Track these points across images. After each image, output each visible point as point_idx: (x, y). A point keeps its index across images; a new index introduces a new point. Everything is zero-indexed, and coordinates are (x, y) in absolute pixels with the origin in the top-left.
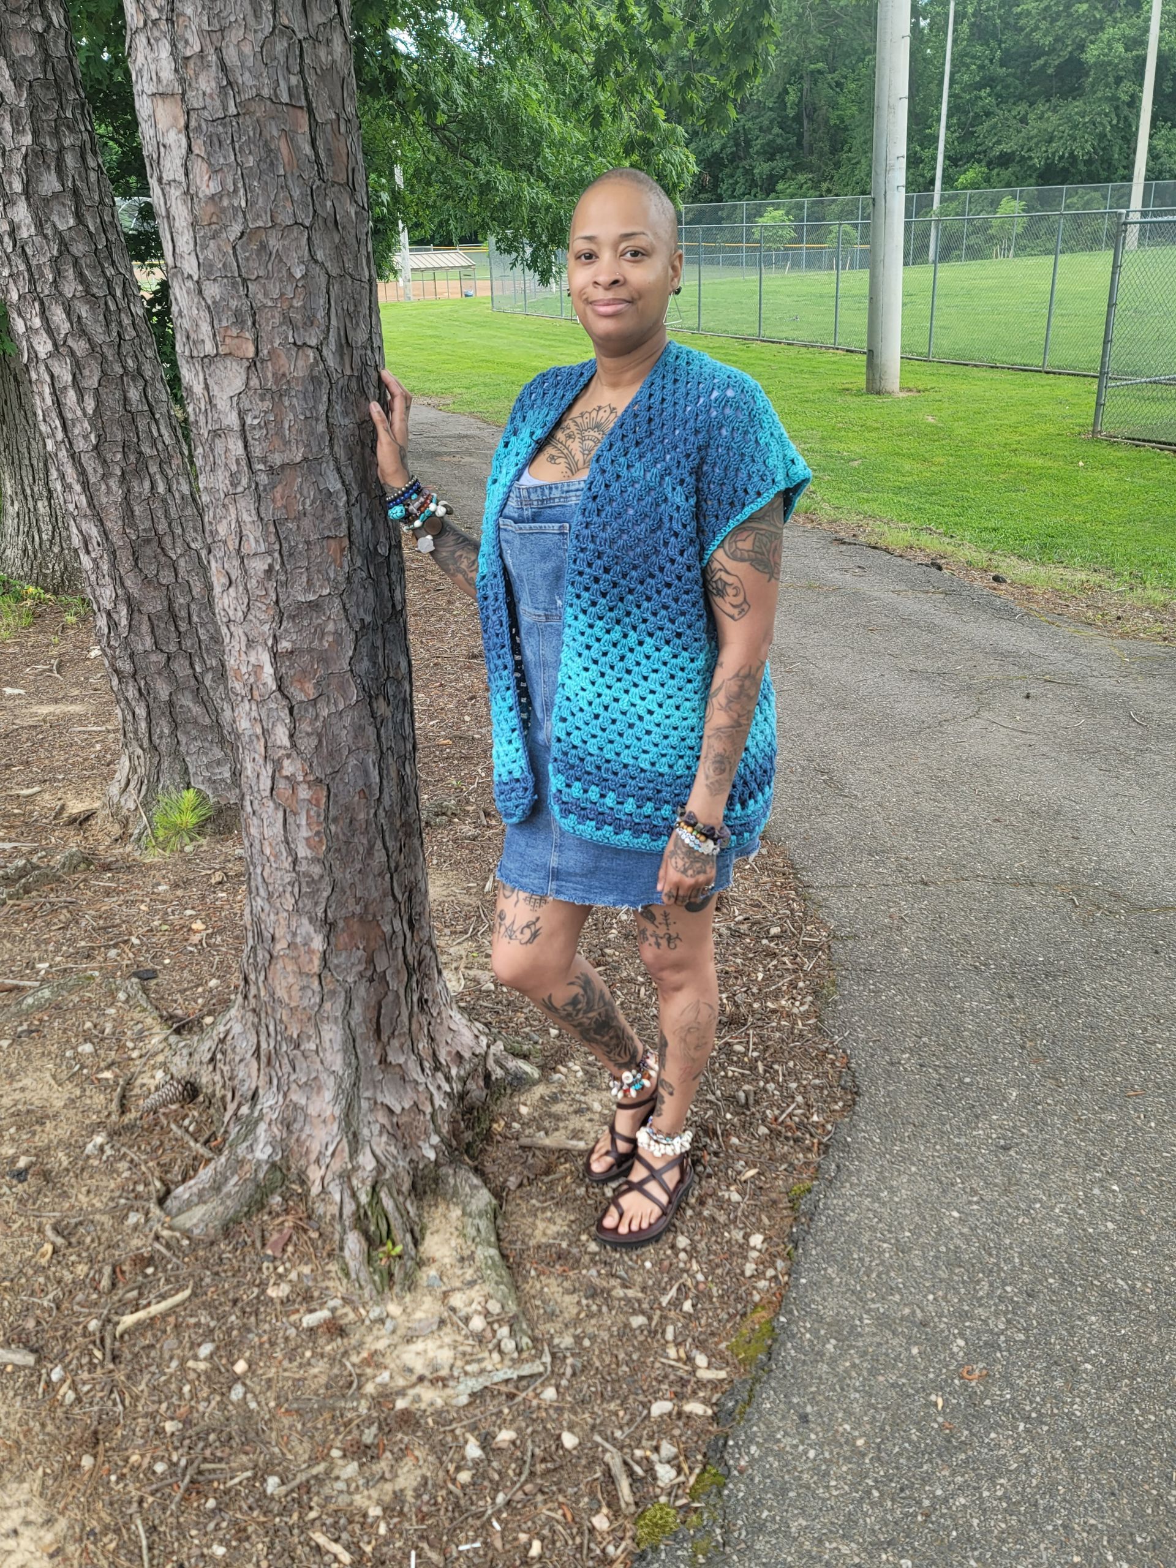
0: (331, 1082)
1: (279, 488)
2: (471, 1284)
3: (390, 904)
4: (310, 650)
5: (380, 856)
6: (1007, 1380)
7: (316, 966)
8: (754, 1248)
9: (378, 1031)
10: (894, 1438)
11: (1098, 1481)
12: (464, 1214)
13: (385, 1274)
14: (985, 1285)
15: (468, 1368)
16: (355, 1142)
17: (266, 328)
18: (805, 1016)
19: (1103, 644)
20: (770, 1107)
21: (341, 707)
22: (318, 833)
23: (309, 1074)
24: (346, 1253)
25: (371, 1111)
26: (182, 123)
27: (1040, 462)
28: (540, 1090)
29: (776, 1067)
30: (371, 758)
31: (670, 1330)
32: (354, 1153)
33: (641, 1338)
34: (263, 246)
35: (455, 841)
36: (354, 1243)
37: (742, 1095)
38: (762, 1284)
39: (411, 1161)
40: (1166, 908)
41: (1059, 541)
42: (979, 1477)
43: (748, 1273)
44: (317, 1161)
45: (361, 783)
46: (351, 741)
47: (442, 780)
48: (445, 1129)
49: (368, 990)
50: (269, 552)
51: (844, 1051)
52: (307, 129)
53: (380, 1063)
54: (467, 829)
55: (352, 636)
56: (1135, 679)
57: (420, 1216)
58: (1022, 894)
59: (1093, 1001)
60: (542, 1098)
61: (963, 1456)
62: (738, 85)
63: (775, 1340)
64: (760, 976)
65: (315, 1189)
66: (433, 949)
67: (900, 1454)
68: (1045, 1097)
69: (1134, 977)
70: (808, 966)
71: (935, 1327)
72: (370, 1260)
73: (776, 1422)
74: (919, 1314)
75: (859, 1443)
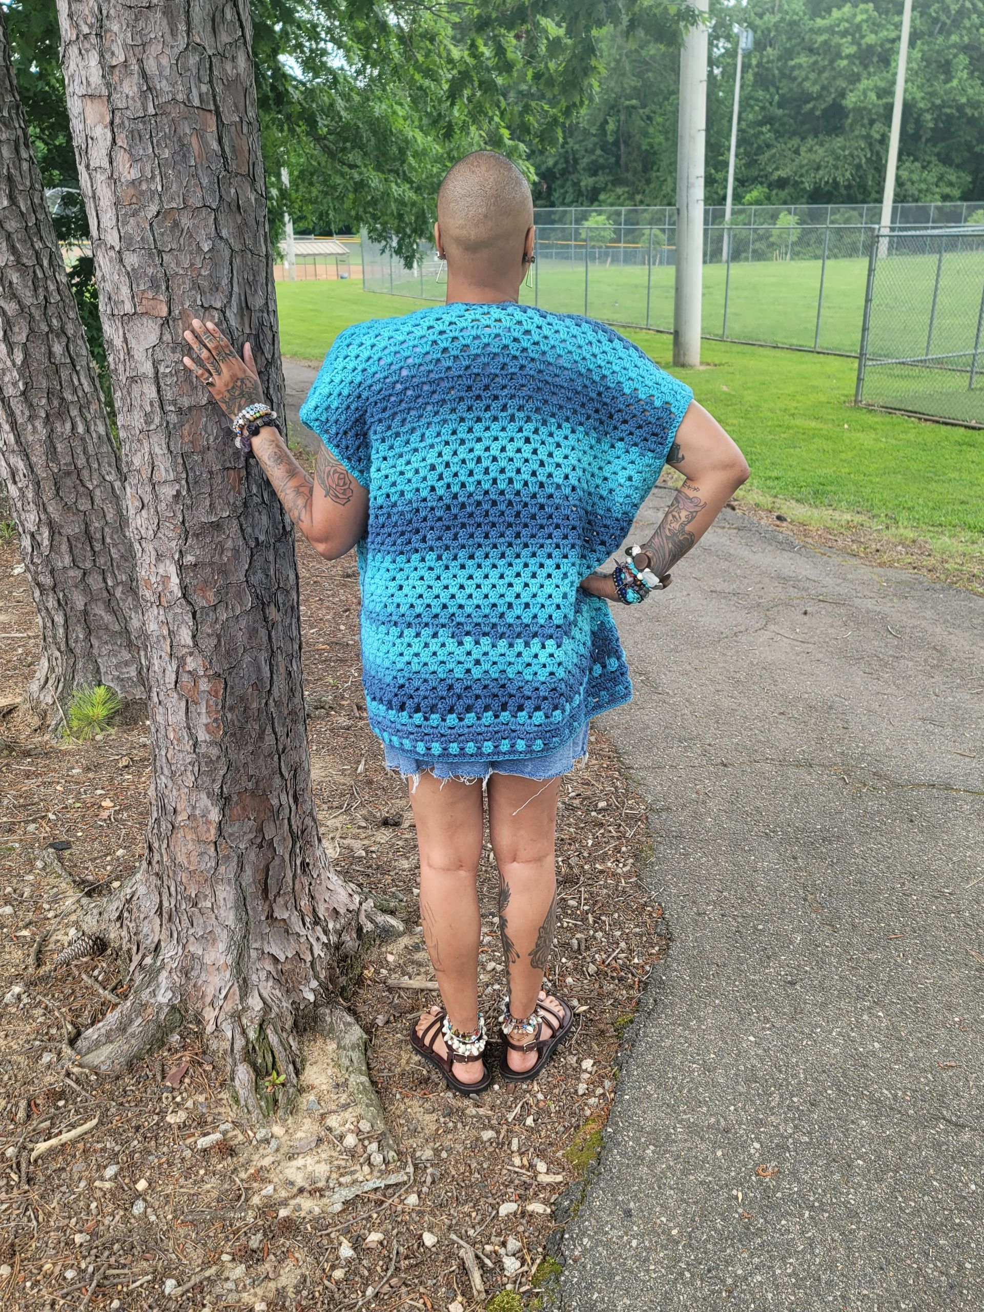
0: (224, 935)
1: (187, 427)
2: (346, 1107)
3: (277, 781)
4: (211, 564)
5: (270, 739)
6: (795, 1176)
7: (212, 834)
8: (586, 1071)
9: (266, 891)
10: (702, 1227)
11: (870, 1259)
12: (339, 1047)
13: (270, 1100)
14: (777, 1097)
15: (342, 1180)
16: (245, 987)
17: (178, 292)
18: (628, 875)
19: (865, 572)
20: (598, 952)
21: (238, 612)
22: (216, 720)
23: (205, 928)
24: (237, 1083)
25: (259, 959)
26: (108, 119)
27: (813, 424)
28: (405, 941)
29: (603, 918)
30: (263, 656)
31: (515, 1141)
32: (244, 996)
33: (491, 1149)
34: (176, 224)
35: (332, 730)
36: (243, 1073)
37: (575, 942)
38: (593, 1101)
39: (293, 1003)
40: (918, 785)
41: (829, 488)
42: (773, 1258)
43: (580, 1092)
44: (212, 1004)
45: (254, 677)
46: (246, 641)
47: (320, 679)
48: (323, 975)
49: (257, 855)
50: (177, 480)
51: (660, 905)
52: (215, 128)
53: (267, 918)
54: (342, 720)
55: (248, 552)
56: (891, 600)
57: (301, 1050)
58: (802, 773)
59: (861, 861)
60: (406, 947)
61: (759, 1241)
62: (567, 112)
63: (603, 1148)
64: (590, 842)
65: (210, 1028)
66: (314, 820)
67: (707, 1241)
68: (824, 941)
69: (894, 841)
70: (630, 834)
71: (736, 1133)
72: (257, 1088)
73: (605, 1218)
74: (723, 1123)
75: (674, 1233)
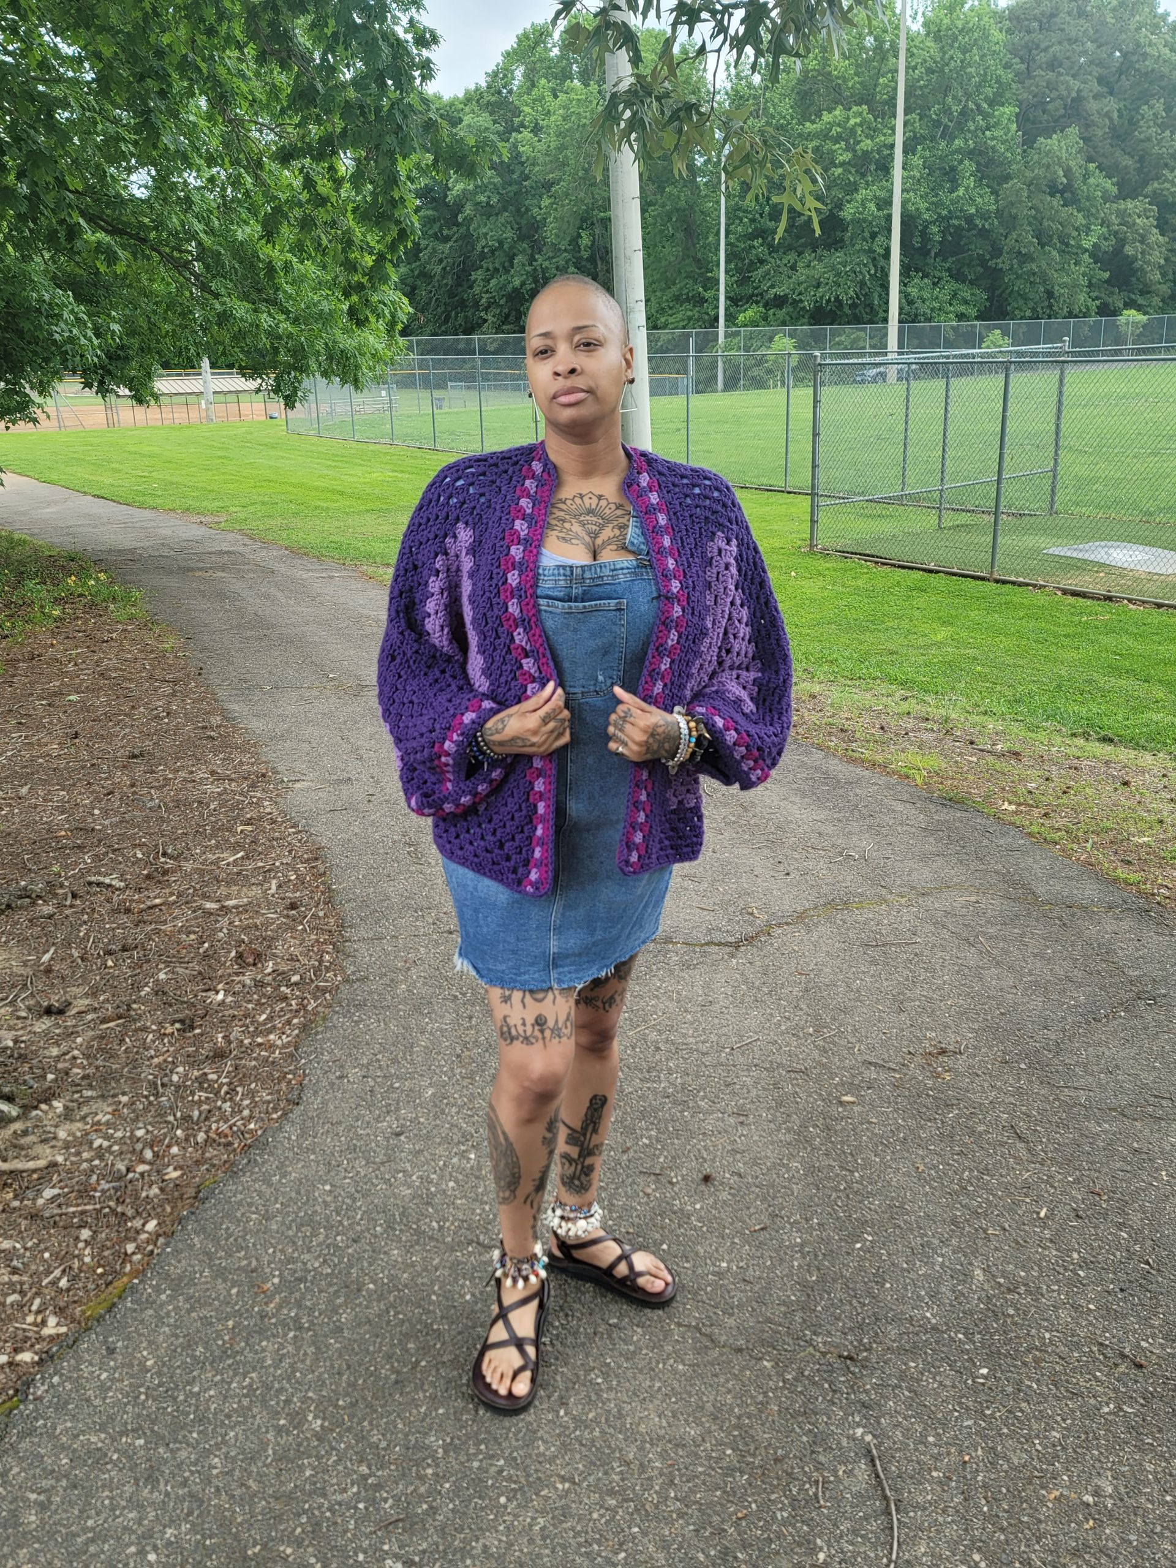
6: (299, 1305)
8: (146, 1232)
10: (181, 1355)
11: (332, 1366)
14: (321, 1237)
18: (284, 1047)
20: (217, 1122)
28: (18, 1126)
29: (240, 1089)
31: (37, 1302)
33: (9, 1311)
35: (30, 921)
37: (196, 1113)
38: (137, 1257)
42: (235, 1375)
43: (130, 1251)
47: (46, 868)
51: (304, 1071)
54: (47, 909)
60: (15, 1132)
61: (230, 1361)
63: (120, 1297)
64: (264, 1017)
67: (179, 1366)
68: (455, 1093)
70: (311, 1006)
73: (87, 1357)
74: (254, 1263)
75: (149, 1363)
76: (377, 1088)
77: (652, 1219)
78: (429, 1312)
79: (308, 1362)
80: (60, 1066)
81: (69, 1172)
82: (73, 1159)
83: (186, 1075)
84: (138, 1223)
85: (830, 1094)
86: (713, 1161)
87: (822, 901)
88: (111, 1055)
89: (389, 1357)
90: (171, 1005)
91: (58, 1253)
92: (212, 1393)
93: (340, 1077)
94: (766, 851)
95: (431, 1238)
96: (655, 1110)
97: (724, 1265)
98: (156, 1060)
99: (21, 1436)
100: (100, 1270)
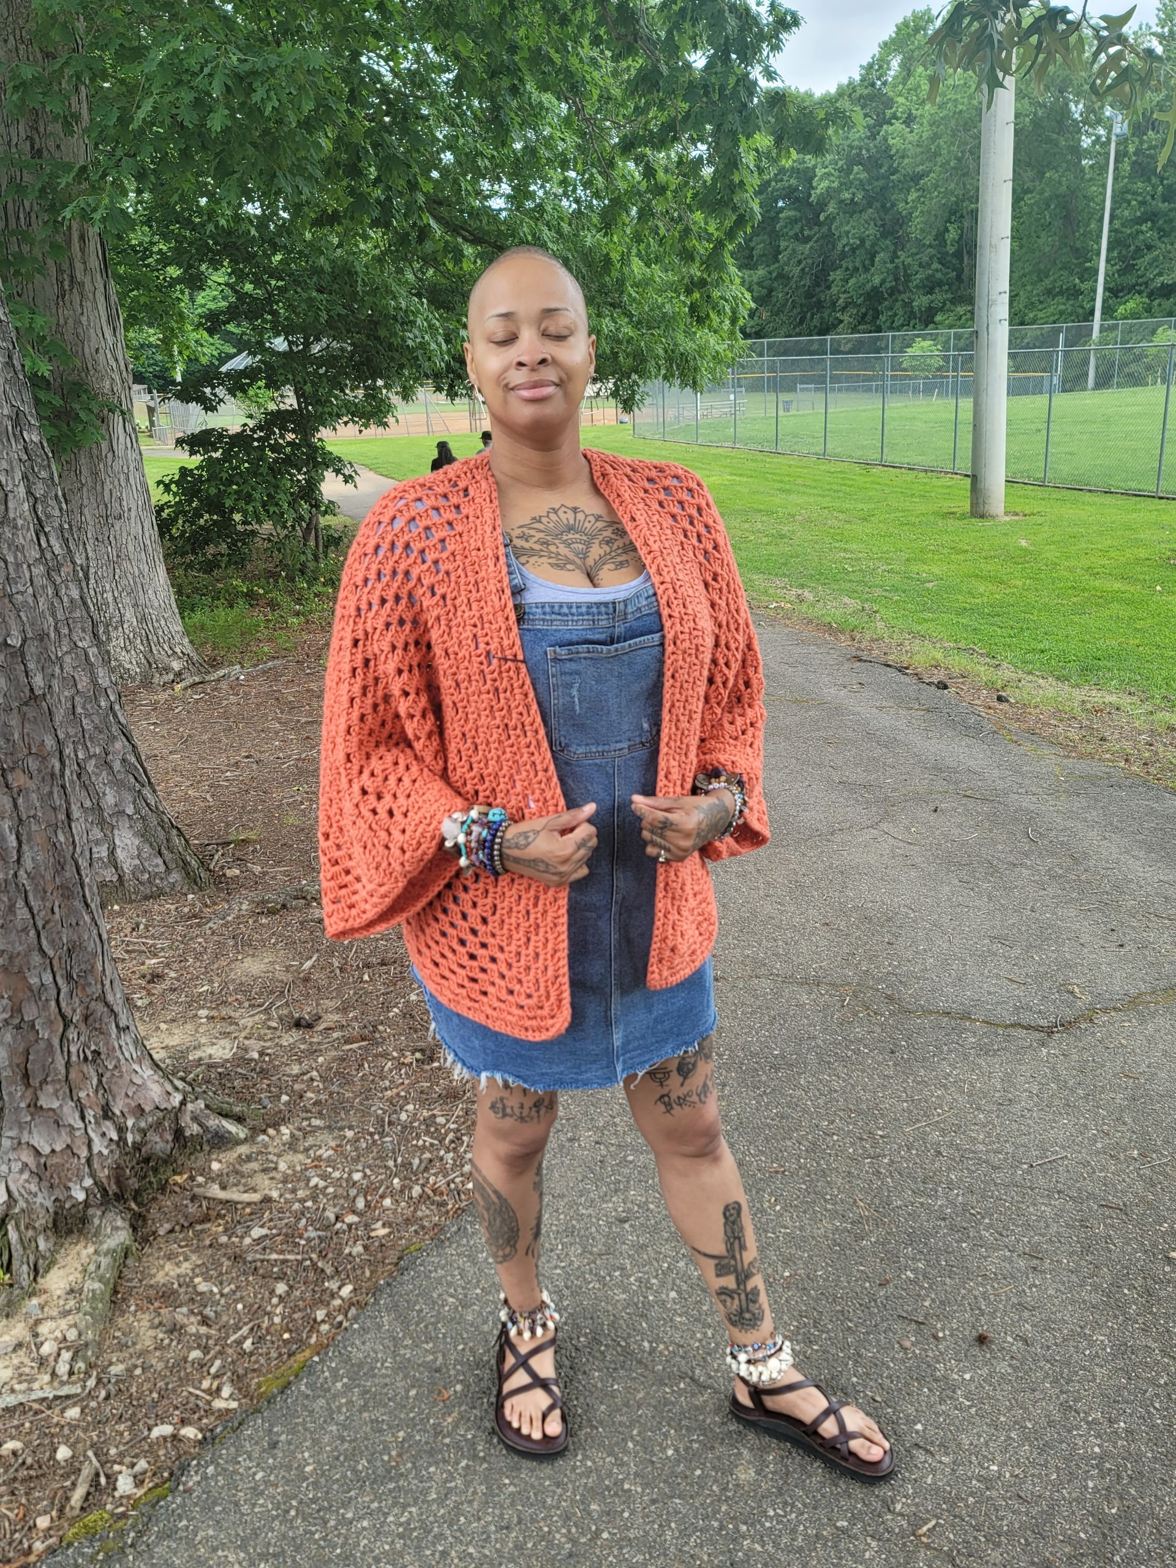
2: (65, 1314)
3: (36, 958)
5: (22, 913)
8: (340, 1297)
9: (26, 1076)
10: (342, 1465)
11: (501, 1516)
12: (96, 1252)
15: (17, 1387)
19: (1050, 761)
20: (436, 1175)
25: (14, 1149)
27: (1117, 586)
28: (243, 1150)
29: (465, 1138)
31: (218, 1363)
35: (301, 923)
37: (416, 1162)
38: (325, 1328)
39: (56, 1200)
40: (931, 1012)
42: (395, 1504)
43: (319, 1319)
48: (103, 1174)
49: (14, 1037)
53: (29, 1106)
57: (53, 1253)
58: (802, 992)
59: (800, 1093)
60: (240, 1156)
61: (392, 1486)
63: (296, 1376)
66: (107, 1004)
67: (337, 1481)
69: (855, 1074)
73: (248, 1446)
74: (440, 1360)
75: (308, 1469)
76: (609, 1159)
77: (907, 1384)
78: (622, 1464)
79: (476, 1505)
80: (297, 1087)
81: (281, 1211)
82: (288, 1196)
83: (415, 1115)
84: (333, 1285)
85: (1154, 1245)
86: (993, 1315)
87: (1162, 984)
88: (347, 1081)
89: (567, 1517)
90: (416, 1031)
91: (251, 1306)
92: (365, 1524)
93: (571, 1140)
94: (1097, 915)
95: (640, 1362)
96: (927, 1235)
97: (995, 1468)
98: (389, 1093)
99: (163, 1536)
100: (286, 1336)
